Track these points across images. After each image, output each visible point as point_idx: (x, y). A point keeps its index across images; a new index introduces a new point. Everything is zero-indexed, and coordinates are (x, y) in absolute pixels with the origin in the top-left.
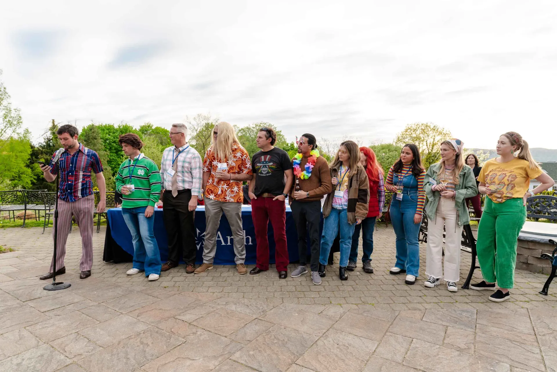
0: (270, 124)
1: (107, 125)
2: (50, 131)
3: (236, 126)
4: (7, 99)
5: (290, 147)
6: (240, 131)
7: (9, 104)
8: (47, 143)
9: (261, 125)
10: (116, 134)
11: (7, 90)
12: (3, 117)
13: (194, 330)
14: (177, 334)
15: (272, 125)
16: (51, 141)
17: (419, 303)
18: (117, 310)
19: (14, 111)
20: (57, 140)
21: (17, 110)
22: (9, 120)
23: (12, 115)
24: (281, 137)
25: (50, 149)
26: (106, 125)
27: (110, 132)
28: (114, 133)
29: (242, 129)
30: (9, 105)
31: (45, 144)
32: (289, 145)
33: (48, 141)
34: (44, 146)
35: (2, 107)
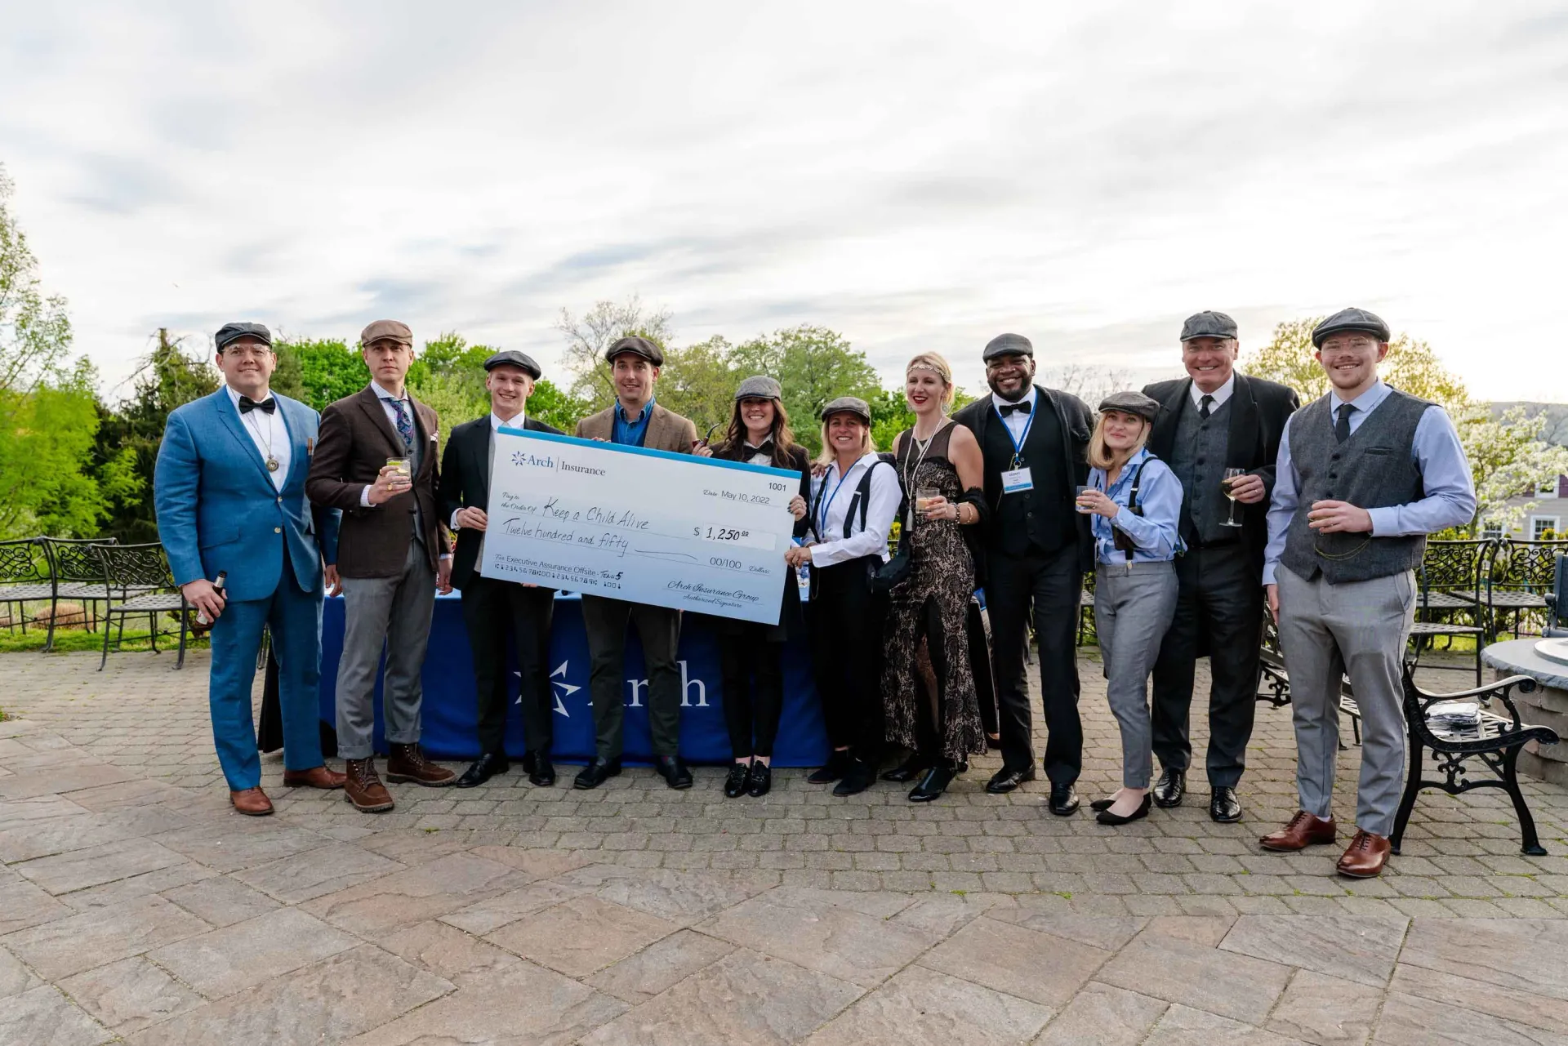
0: (829, 332)
1: (326, 344)
2: (153, 364)
3: (722, 338)
4: (28, 268)
5: (893, 403)
6: (734, 354)
7: (32, 282)
8: (144, 400)
9: (802, 335)
10: (350, 370)
11: (28, 243)
12: (18, 324)
13: (488, 959)
14: (434, 967)
15: (837, 335)
16: (157, 394)
17: (1220, 895)
18: (272, 893)
19: (48, 303)
20: (173, 392)
21: (55, 303)
22: (33, 333)
23: (44, 317)
24: (865, 372)
25: (152, 419)
26: (322, 342)
27: (332, 365)
28: (345, 367)
29: (741, 350)
30: (33, 286)
31: (138, 403)
32: (891, 397)
33: (149, 394)
34: (137, 408)
35: (12, 294)
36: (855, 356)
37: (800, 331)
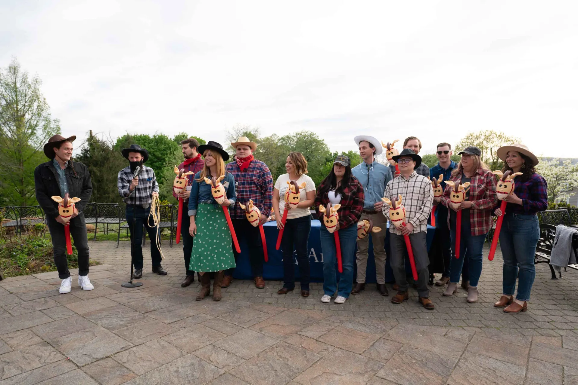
0: (312, 132)
1: (143, 136)
2: (87, 142)
3: (275, 134)
4: (47, 110)
5: (333, 156)
6: (280, 140)
7: (49, 114)
8: (84, 154)
9: (303, 134)
10: (151, 144)
11: (47, 101)
12: (43, 128)
15: (314, 133)
16: (89, 152)
19: (54, 121)
20: (94, 151)
21: (56, 121)
22: (48, 131)
23: (52, 126)
24: (324, 146)
25: (87, 161)
26: (141, 135)
27: (145, 143)
28: (149, 143)
29: (282, 138)
30: (49, 116)
31: (82, 155)
32: (333, 155)
33: (86, 152)
34: (81, 157)
35: (42, 118)
36: (321, 141)
37: (302, 132)
